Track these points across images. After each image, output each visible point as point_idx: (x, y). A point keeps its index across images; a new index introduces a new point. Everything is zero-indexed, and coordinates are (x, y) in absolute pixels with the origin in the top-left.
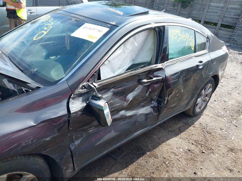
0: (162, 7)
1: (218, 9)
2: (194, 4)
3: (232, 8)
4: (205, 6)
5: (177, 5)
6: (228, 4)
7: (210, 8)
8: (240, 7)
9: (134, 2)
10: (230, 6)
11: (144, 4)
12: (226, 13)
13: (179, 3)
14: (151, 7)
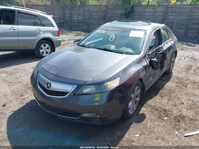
0: (112, 19)
1: (150, 17)
2: (134, 15)
3: (158, 16)
4: (142, 16)
5: (123, 17)
6: (155, 13)
7: (145, 17)
8: (163, 14)
9: (91, 17)
10: (157, 14)
11: (98, 19)
12: (155, 19)
13: (123, 15)
14: (105, 20)
